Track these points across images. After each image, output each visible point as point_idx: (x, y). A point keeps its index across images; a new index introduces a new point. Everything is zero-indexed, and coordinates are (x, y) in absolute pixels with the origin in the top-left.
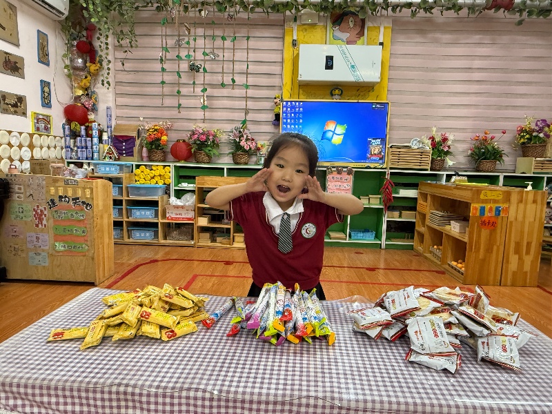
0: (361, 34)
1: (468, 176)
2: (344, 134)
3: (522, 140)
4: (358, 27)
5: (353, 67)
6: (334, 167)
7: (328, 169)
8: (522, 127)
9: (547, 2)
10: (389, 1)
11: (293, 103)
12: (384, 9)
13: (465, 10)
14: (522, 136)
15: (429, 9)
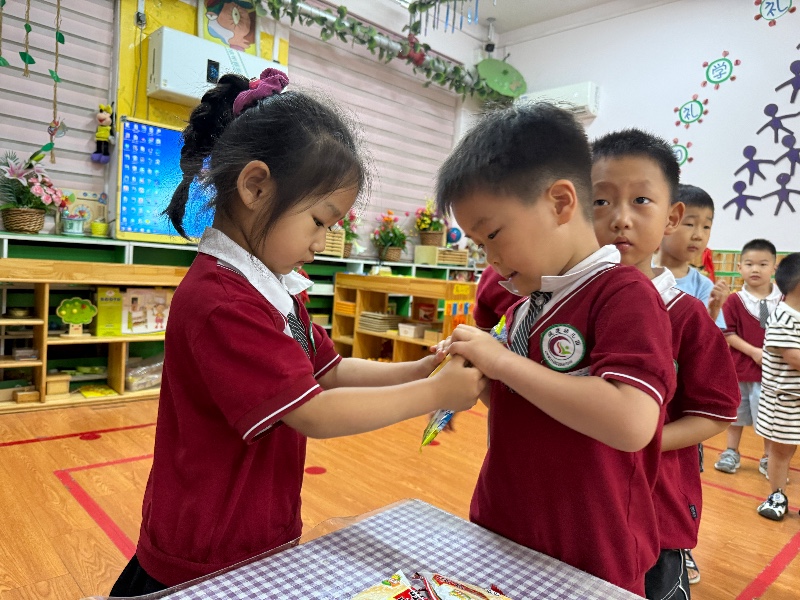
0: (251, 38)
3: (423, 226)
4: (245, 26)
8: (423, 210)
9: (450, 69)
10: (299, 5)
11: (144, 128)
12: (288, 13)
13: (377, 50)
14: (423, 221)
15: (342, 35)
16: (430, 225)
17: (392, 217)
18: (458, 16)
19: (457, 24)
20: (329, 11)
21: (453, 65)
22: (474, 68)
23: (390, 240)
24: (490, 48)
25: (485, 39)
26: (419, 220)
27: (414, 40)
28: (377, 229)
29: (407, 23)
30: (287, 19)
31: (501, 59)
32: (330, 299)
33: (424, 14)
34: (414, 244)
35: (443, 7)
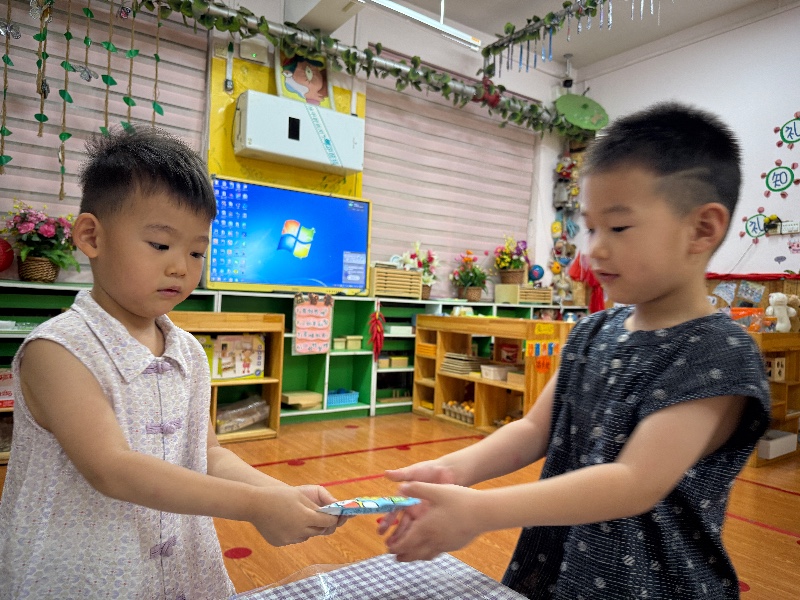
0: (324, 92)
1: (474, 308)
2: (312, 243)
3: (503, 264)
4: (318, 82)
5: (327, 142)
6: (305, 293)
7: (297, 296)
8: (503, 248)
9: (526, 108)
10: (374, 59)
11: (232, 184)
12: (364, 68)
13: (452, 96)
14: (503, 259)
15: (416, 84)
16: (510, 263)
17: (472, 257)
18: (532, 55)
19: (531, 63)
20: (403, 63)
21: (530, 103)
22: (552, 105)
23: (470, 280)
24: (568, 83)
25: (563, 76)
26: (498, 259)
27: (488, 83)
28: (456, 270)
29: (481, 66)
30: (362, 73)
31: (581, 94)
32: (411, 341)
33: (498, 57)
34: (494, 283)
35: (516, 48)
